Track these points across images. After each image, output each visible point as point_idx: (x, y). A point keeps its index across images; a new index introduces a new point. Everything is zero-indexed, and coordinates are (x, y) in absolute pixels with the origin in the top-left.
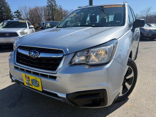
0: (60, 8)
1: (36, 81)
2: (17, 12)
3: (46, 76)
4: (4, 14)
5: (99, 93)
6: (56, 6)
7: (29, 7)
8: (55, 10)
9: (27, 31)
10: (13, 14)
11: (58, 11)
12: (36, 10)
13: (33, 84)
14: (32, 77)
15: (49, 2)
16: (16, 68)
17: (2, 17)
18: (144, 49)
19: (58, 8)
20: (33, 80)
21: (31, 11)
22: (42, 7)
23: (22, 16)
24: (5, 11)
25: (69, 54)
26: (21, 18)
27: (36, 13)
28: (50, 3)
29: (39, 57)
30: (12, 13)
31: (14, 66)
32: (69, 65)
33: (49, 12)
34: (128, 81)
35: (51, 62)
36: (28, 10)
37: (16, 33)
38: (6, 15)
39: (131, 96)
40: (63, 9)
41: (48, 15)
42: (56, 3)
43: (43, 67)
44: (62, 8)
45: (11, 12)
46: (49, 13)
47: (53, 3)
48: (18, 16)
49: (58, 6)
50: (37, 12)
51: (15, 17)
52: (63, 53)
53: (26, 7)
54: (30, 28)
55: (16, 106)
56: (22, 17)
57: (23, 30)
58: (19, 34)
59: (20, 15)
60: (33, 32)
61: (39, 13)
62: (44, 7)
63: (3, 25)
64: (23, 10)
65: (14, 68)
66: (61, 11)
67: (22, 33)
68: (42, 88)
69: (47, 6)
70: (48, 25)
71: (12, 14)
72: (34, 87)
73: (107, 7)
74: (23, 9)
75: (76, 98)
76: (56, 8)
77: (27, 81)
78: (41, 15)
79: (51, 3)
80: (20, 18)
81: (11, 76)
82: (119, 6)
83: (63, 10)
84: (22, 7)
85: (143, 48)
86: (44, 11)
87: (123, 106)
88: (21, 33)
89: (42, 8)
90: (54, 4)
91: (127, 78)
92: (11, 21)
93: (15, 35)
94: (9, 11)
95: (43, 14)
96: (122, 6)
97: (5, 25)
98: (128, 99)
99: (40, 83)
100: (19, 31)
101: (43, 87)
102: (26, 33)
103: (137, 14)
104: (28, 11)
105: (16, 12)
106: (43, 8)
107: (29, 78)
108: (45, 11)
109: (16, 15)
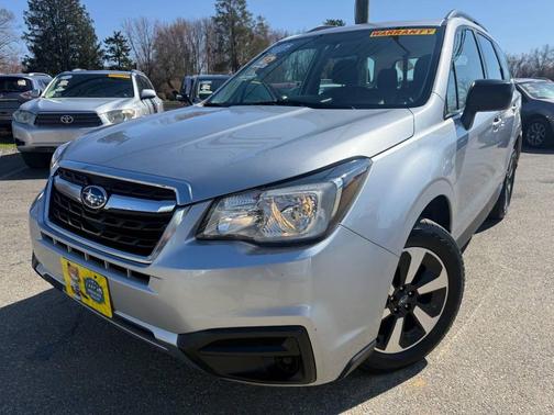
0: (262, 24)
1: (97, 286)
2: (117, 39)
3: (121, 271)
4: (74, 46)
5: (284, 339)
6: (247, 21)
7: (157, 21)
8: (242, 31)
9: (133, 106)
10: (102, 48)
11: (252, 37)
12: (179, 31)
13: (89, 294)
14: (85, 271)
15: (223, 5)
16: (47, 238)
17: (67, 56)
18: (547, 182)
19: (253, 24)
20: (87, 280)
21: (161, 35)
22: (199, 23)
23: (131, 52)
24: (78, 37)
25: (194, 204)
26: (126, 60)
27: (179, 43)
28: (225, 10)
29: (107, 207)
30: (98, 43)
31: (42, 234)
32: (189, 241)
33: (221, 38)
34: (427, 301)
35: (139, 228)
36: (151, 34)
37: (96, 114)
38: (78, 51)
39: (436, 356)
40: (269, 29)
41: (220, 51)
42: (246, 10)
43: (115, 239)
44: (267, 27)
45: (94, 38)
46: (221, 44)
47: (235, 7)
48: (118, 55)
49: (254, 18)
50: (182, 40)
51: (107, 57)
52: (175, 199)
53: (144, 23)
54: (142, 98)
55: (51, 359)
56: (131, 57)
57: (118, 105)
58: (104, 118)
59: (124, 49)
60: (156, 112)
61: (186, 41)
62: (205, 21)
63: (56, 86)
64: (135, 33)
65: (41, 238)
66: (265, 35)
67: (116, 115)
68: (113, 309)
69: (217, 20)
70: (204, 87)
71: (99, 47)
72: (91, 303)
73: (381, 34)
74: (134, 28)
75: (206, 348)
76: (247, 25)
77: (73, 284)
78: (194, 52)
79: (228, 7)
80: (122, 61)
81: (36, 264)
82: (425, 32)
83: (269, 34)
84: (133, 23)
85: (541, 179)
86: (204, 37)
87: (399, 386)
88: (111, 114)
89: (198, 25)
90: (239, 13)
91: (422, 290)
92: (85, 72)
93: (91, 120)
94: (87, 34)
95: (202, 46)
96: (433, 32)
97: (64, 87)
98: (426, 363)
99: (106, 290)
100: (103, 108)
101: (115, 306)
102: (128, 114)
103: (547, 46)
104: (150, 37)
105: (111, 39)
106: (202, 24)
107: (77, 274)
108: (210, 35)
109: (110, 51)
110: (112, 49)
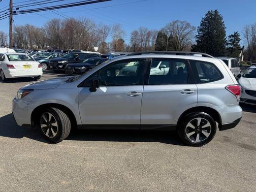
10: (226, 39)
24: (217, 35)
26: (237, 45)
45: (224, 35)
48: (234, 42)
109: (230, 41)
110: (232, 40)
